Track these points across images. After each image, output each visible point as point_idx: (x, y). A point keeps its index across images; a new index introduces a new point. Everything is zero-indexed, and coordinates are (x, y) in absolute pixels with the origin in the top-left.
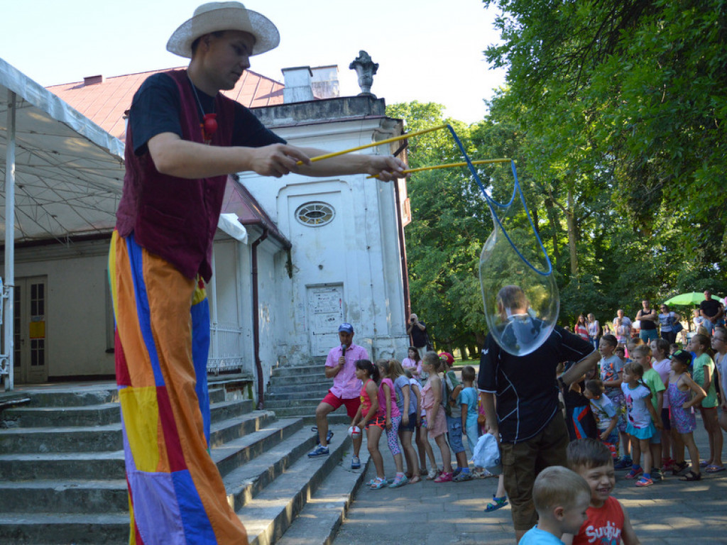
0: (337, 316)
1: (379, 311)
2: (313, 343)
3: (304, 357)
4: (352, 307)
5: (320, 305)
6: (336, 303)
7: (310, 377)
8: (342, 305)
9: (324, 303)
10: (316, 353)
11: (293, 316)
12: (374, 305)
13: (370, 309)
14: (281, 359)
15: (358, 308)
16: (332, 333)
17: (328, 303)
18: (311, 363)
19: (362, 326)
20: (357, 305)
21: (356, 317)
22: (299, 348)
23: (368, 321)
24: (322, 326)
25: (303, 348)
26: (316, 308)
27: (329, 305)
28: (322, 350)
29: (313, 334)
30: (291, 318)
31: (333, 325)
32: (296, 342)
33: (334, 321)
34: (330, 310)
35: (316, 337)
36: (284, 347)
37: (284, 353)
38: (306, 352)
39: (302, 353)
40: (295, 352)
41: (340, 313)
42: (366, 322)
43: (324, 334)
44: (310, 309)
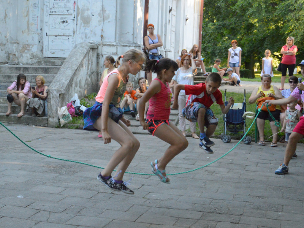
0: (70, 19)
1: (109, 17)
2: (45, 43)
3: (33, 56)
4: (83, 10)
5: (56, 6)
6: (71, 5)
8: (76, 7)
9: (59, 4)
10: (47, 54)
11: (27, 15)
12: (103, 10)
13: (99, 14)
14: (11, 56)
15: (89, 13)
16: (64, 35)
17: (63, 5)
18: (39, 63)
19: (91, 30)
20: (88, 9)
21: (86, 21)
22: (29, 47)
23: (96, 26)
24: (55, 28)
25: (33, 47)
26: (51, 9)
27: (64, 7)
28: (53, 51)
29: (46, 34)
30: (25, 17)
31: (66, 28)
32: (27, 41)
33: (67, 23)
34: (64, 12)
35: (49, 38)
36: (15, 45)
37: (15, 51)
38: (37, 52)
39: (32, 53)
40: (26, 51)
41: (73, 16)
42: (95, 28)
43: (56, 36)
44: (45, 9)
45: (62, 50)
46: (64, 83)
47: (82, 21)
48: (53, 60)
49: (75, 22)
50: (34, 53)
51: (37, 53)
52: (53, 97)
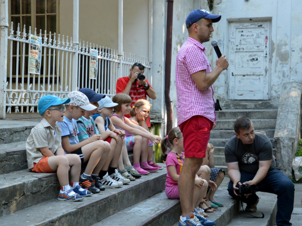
0: (261, 56)
2: (231, 84)
3: (220, 99)
4: (280, 46)
5: (243, 42)
6: (262, 40)
7: (226, 122)
8: (268, 42)
9: (247, 40)
10: (234, 96)
11: (211, 54)
13: (301, 50)
15: (288, 48)
16: (254, 75)
17: (251, 41)
18: (227, 106)
19: (291, 68)
20: (286, 45)
21: (284, 58)
22: (215, 89)
23: (297, 63)
24: (243, 66)
25: (219, 89)
26: (237, 46)
27: (253, 43)
28: (240, 93)
29: (231, 74)
30: (208, 55)
31: (256, 66)
33: (258, 61)
34: (253, 48)
35: (235, 78)
38: (223, 94)
39: (218, 95)
41: (265, 53)
42: (296, 65)
43: (244, 76)
44: (231, 46)
45: (252, 91)
46: (292, 130)
47: (278, 58)
48: (244, 103)
49: (268, 59)
50: (221, 95)
51: (224, 95)
52: (284, 147)
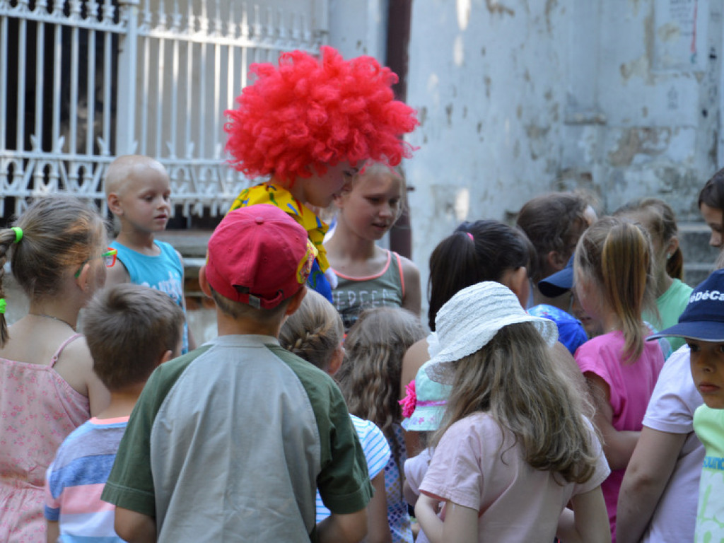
14: (570, 183)
22: (656, 141)
25: (675, 139)
32: (645, 111)
36: (588, 131)
37: (587, 158)
38: (691, 160)
39: (668, 164)
40: (639, 158)
50: (680, 163)
51: (693, 166)
